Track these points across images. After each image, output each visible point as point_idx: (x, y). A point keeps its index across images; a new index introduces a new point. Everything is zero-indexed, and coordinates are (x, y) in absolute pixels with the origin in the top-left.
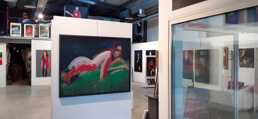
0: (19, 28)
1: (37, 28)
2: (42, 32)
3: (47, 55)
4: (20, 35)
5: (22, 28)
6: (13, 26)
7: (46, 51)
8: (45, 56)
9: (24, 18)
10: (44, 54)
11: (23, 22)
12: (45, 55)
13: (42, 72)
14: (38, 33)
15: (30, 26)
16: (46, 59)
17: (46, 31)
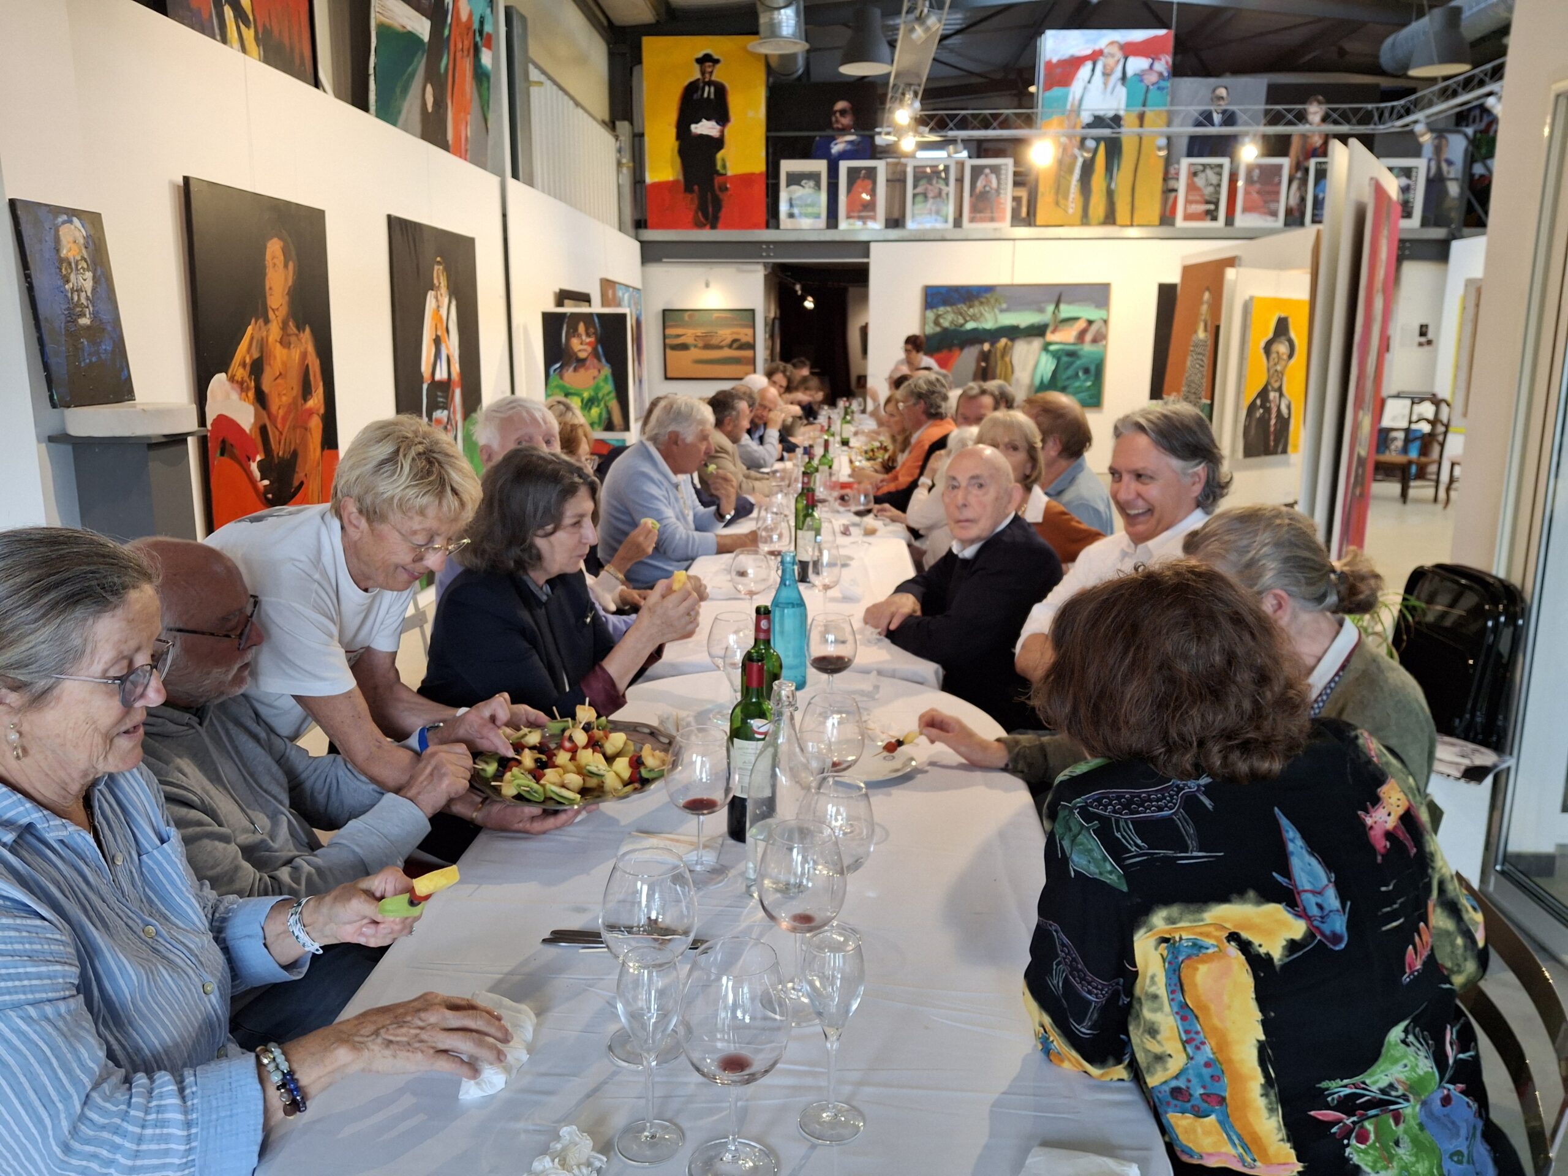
2: (919, 198)
5: (828, 183)
17: (940, 190)
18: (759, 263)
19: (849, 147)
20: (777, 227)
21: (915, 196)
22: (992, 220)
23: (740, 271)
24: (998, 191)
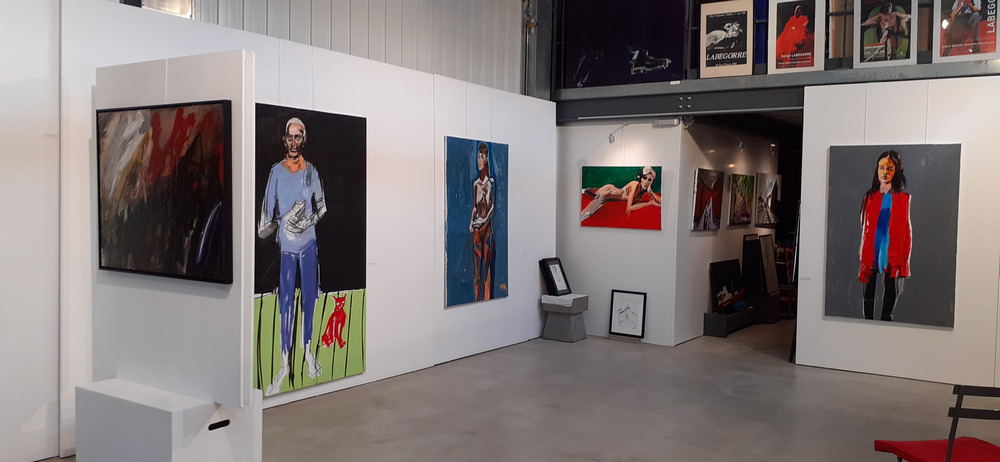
1: (842, 9)
3: (898, 180)
4: (746, 69)
5: (756, 25)
7: (892, 153)
8: (885, 188)
10: (881, 173)
12: (882, 181)
13: (862, 287)
15: (800, 2)
16: (887, 203)
17: (899, 19)
18: (676, 117)
20: (698, 77)
21: (863, 29)
22: (976, 50)
23: (655, 127)
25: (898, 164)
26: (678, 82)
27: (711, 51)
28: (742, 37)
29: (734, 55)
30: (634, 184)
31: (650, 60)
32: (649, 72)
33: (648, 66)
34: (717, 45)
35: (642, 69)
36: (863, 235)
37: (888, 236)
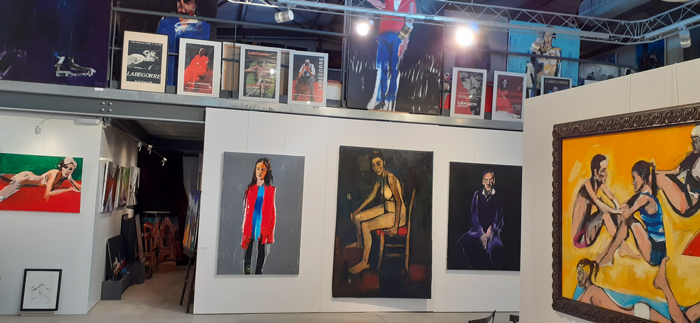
0: (159, 54)
1: (232, 57)
2: (250, 77)
3: (268, 178)
4: (161, 87)
5: (169, 56)
6: (136, 48)
7: (265, 160)
8: (260, 183)
9: (181, 13)
10: (258, 173)
11: (179, 29)
12: (259, 178)
13: (243, 252)
14: (236, 83)
15: (203, 46)
16: (261, 193)
18: (97, 117)
19: (191, 29)
20: (119, 87)
21: (246, 74)
22: (312, 99)
24: (316, 77)
25: (268, 167)
26: (102, 89)
27: (130, 69)
28: (158, 63)
29: (150, 76)
30: (54, 173)
31: (75, 67)
32: (73, 77)
33: (73, 72)
34: (136, 65)
35: (67, 73)
36: (245, 215)
37: (261, 215)
